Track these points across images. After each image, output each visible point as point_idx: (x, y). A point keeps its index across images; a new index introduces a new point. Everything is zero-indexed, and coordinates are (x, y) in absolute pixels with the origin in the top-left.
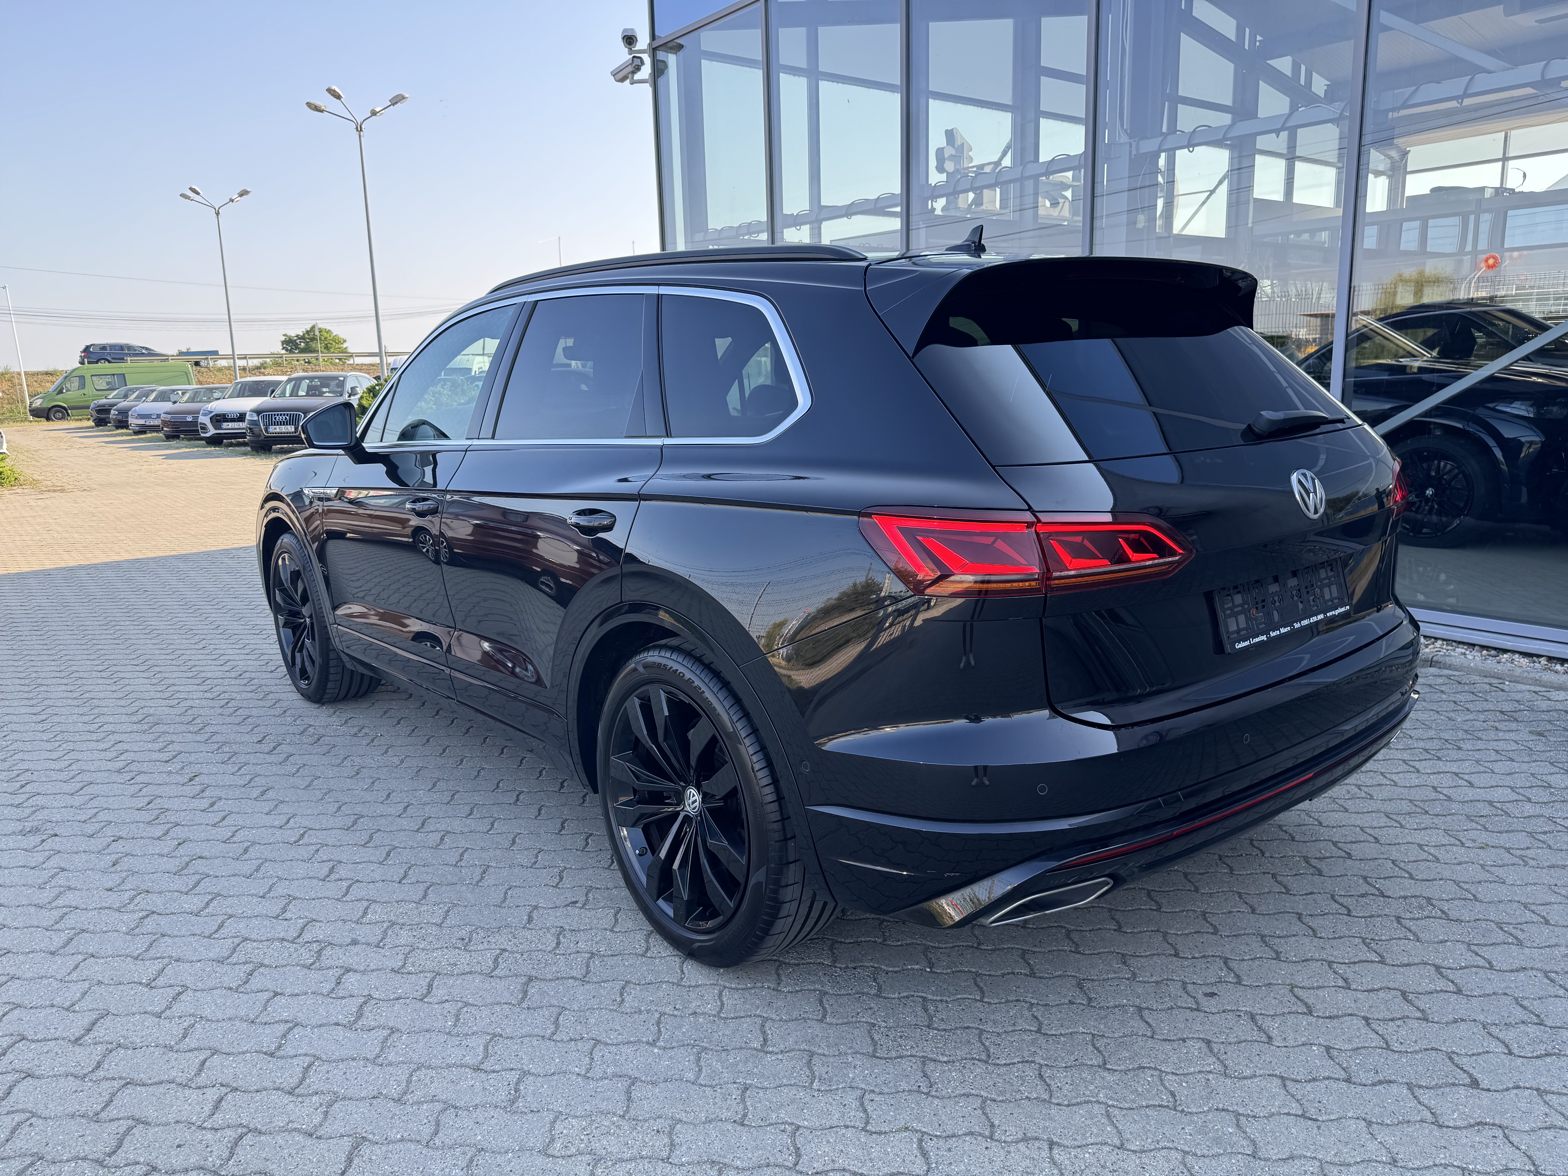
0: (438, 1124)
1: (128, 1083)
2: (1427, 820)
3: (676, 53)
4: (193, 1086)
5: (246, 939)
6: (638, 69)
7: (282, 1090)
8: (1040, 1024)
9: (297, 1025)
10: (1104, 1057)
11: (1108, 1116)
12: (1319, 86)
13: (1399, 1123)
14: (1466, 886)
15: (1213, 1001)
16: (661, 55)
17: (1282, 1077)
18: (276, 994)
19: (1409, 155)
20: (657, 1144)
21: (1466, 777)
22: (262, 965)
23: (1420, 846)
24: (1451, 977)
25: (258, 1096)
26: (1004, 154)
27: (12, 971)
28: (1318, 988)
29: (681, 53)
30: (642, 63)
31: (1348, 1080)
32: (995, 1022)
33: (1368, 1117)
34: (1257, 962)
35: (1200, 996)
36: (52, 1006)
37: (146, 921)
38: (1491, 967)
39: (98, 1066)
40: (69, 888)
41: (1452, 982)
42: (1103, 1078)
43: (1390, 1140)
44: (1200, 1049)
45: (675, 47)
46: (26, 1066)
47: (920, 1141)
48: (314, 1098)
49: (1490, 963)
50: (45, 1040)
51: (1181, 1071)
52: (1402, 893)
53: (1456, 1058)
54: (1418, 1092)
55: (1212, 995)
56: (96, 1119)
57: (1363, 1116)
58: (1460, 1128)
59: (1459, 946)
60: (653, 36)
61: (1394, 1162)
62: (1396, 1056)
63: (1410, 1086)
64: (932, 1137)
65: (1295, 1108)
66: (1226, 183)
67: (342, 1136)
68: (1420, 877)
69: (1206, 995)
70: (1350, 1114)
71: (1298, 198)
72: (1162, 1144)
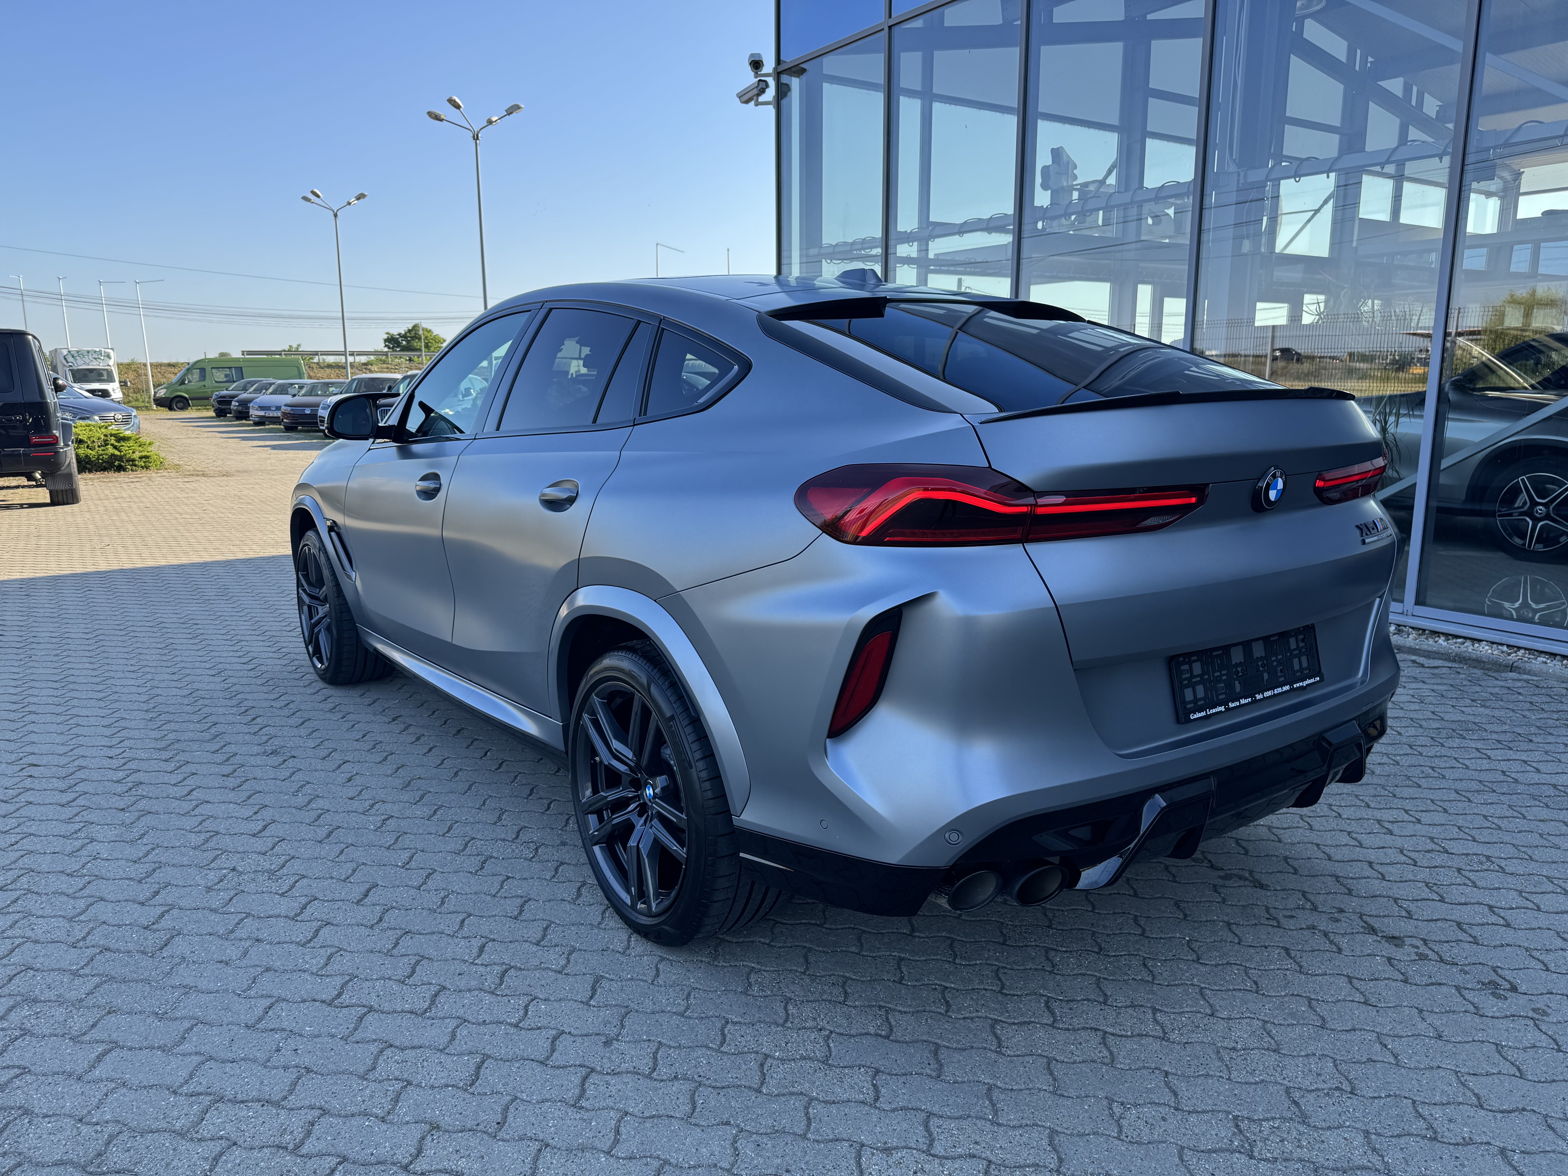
0: (657, 970)
1: (407, 932)
2: (1493, 797)
3: (798, 77)
4: (460, 936)
5: (474, 838)
6: (762, 91)
7: (531, 942)
8: (1144, 930)
9: (530, 900)
10: (1197, 954)
11: (1201, 994)
12: (1431, 106)
13: (1447, 1012)
14: (1523, 849)
15: (1292, 921)
16: (785, 79)
17: (1348, 976)
18: (508, 878)
19: (1523, 176)
20: (834, 992)
21: (1534, 764)
22: (491, 857)
23: (1485, 817)
24: (1502, 914)
25: (512, 946)
26: (1109, 172)
27: (292, 852)
28: (1384, 916)
29: (804, 77)
30: (767, 86)
31: (1405, 981)
32: (1104, 927)
33: (1420, 1006)
34: (1331, 896)
35: (1280, 917)
36: (332, 878)
37: (388, 822)
38: (1539, 909)
39: (381, 920)
40: (318, 797)
41: (1503, 918)
42: (1197, 969)
43: (1438, 1023)
44: (1279, 953)
45: (798, 70)
46: (325, 917)
47: (1047, 1002)
48: (557, 949)
49: (1538, 907)
50: (333, 900)
51: (1262, 968)
52: (1465, 852)
53: (1499, 971)
54: (1465, 992)
55: (1292, 917)
56: (389, 953)
57: (1416, 1005)
58: (1498, 1018)
59: (1512, 892)
60: (778, 61)
61: (1440, 1037)
62: (1448, 967)
63: (1458, 988)
64: (1056, 1000)
65: (1358, 997)
66: (1331, 204)
67: (584, 974)
68: (1482, 840)
69: (1285, 917)
70: (1405, 1004)
71: (1406, 218)
72: (1245, 1015)
